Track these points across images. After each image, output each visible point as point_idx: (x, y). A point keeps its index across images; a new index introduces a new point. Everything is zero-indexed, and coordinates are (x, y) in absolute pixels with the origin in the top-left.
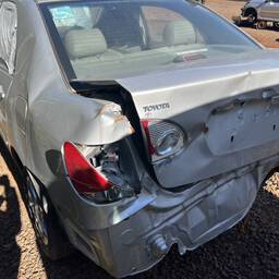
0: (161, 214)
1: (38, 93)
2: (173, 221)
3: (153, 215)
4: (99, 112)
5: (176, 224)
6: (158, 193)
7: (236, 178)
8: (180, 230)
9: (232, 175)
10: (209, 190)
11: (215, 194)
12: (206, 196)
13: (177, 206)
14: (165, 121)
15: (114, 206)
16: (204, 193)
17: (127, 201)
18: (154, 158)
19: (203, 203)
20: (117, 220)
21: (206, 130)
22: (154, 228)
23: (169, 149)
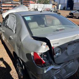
0: (55, 71)
1: (24, 39)
2: (58, 72)
3: (53, 71)
4: (42, 45)
5: (58, 73)
6: (55, 65)
7: (73, 61)
8: (60, 75)
9: (73, 60)
10: (67, 64)
11: (68, 65)
12: (66, 66)
13: (59, 68)
14: (57, 47)
15: (45, 68)
16: (66, 65)
17: (48, 67)
18: (54, 56)
19: (65, 68)
20: (45, 72)
21: (67, 49)
22: (53, 74)
23: (58, 54)
